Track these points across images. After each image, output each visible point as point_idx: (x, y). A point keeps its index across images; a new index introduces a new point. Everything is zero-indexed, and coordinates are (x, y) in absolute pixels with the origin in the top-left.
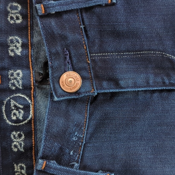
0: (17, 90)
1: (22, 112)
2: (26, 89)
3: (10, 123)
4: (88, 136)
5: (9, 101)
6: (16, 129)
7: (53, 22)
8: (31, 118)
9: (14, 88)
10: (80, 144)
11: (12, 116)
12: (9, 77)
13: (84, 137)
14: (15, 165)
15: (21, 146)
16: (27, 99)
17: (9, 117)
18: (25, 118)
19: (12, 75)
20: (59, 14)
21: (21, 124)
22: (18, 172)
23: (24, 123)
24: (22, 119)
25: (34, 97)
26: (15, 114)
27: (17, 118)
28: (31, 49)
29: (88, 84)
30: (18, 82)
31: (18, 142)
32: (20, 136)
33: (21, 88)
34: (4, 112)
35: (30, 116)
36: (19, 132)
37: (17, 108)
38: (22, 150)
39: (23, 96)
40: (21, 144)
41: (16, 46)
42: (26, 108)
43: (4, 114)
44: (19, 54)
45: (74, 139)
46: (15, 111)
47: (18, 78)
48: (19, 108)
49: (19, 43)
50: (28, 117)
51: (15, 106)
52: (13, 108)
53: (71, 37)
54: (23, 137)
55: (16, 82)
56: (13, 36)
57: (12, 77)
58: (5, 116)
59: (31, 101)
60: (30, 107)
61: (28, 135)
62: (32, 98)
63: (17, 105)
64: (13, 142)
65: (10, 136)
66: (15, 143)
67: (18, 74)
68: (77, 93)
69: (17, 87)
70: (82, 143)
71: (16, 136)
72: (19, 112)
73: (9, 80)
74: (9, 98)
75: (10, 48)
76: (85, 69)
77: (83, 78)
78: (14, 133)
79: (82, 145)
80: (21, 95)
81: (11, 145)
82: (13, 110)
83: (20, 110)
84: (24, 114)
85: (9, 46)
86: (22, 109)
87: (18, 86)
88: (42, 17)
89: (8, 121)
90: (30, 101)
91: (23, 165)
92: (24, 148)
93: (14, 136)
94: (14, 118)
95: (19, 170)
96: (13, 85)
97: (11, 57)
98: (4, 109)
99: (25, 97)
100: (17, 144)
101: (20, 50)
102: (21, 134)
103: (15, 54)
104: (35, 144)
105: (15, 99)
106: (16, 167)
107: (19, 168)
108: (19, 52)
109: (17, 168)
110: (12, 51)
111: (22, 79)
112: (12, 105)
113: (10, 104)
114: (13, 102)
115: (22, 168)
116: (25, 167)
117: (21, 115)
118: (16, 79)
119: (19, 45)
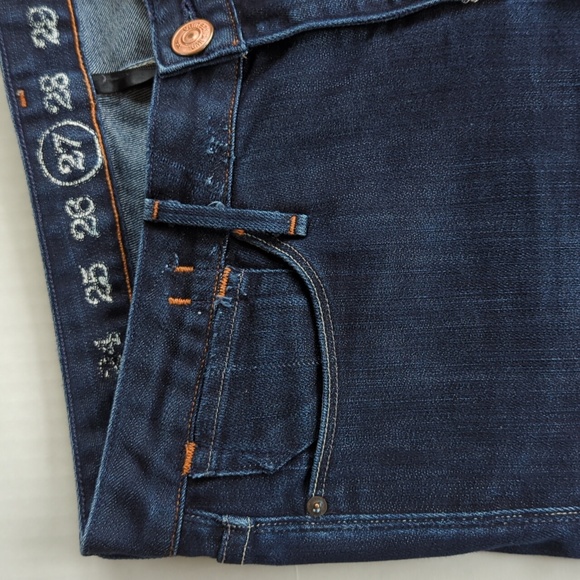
0: (63, 113)
1: (81, 154)
2: (81, 108)
3: (59, 183)
4: (241, 143)
5: (50, 137)
6: (74, 192)
8: (103, 165)
9: (55, 110)
10: (226, 161)
11: (61, 168)
12: (43, 87)
13: (230, 146)
14: (83, 271)
15: (90, 225)
16: (86, 128)
17: (54, 171)
18: (89, 166)
19: (48, 83)
21: (83, 179)
22: (92, 284)
23: (88, 176)
24: (82, 168)
25: (98, 122)
26: (65, 163)
27: (71, 168)
28: (78, 31)
30: (62, 94)
31: (84, 219)
32: (84, 206)
33: (69, 107)
34: (42, 163)
35: (100, 161)
36: (81, 199)
38: (95, 233)
39: (75, 124)
40: (89, 222)
41: (46, 27)
42: (88, 146)
43: (44, 167)
44: (56, 42)
45: (210, 151)
46: (64, 157)
47: (62, 87)
48: (73, 148)
49: (51, 19)
50: (95, 164)
51: (64, 145)
52: (61, 151)
54: (92, 207)
55: (58, 97)
56: (37, 6)
57: (48, 89)
58: (46, 171)
59: (95, 131)
60: (94, 142)
62: (96, 125)
63: (68, 141)
64: (73, 220)
65: (64, 209)
66: (77, 222)
67: (60, 81)
69: (61, 107)
70: (229, 158)
71: (77, 207)
72: (75, 157)
73: (43, 94)
74: (48, 132)
75: (35, 32)
76: (219, 9)
77: (216, 27)
78: (72, 202)
79: (229, 162)
80: (71, 123)
81: (70, 228)
82: (59, 155)
83: (76, 152)
84: (86, 159)
85: (32, 29)
86: (79, 149)
87: (62, 103)
89: (53, 179)
90: (92, 132)
91: (100, 266)
92: (98, 228)
93: (73, 209)
94: (66, 170)
95: (94, 280)
96: (54, 102)
97: (39, 49)
98: (41, 157)
99: (81, 125)
100: (83, 222)
101: (56, 33)
102: (86, 201)
103: (48, 43)
104: (120, 218)
105: (61, 131)
106: (85, 276)
107: (92, 274)
108: (54, 38)
109: (87, 276)
110: (40, 37)
111: (70, 87)
112: (57, 145)
113: (53, 143)
114: (57, 139)
115: (98, 273)
116: (105, 268)
117: (80, 161)
118: (57, 90)
119: (52, 25)
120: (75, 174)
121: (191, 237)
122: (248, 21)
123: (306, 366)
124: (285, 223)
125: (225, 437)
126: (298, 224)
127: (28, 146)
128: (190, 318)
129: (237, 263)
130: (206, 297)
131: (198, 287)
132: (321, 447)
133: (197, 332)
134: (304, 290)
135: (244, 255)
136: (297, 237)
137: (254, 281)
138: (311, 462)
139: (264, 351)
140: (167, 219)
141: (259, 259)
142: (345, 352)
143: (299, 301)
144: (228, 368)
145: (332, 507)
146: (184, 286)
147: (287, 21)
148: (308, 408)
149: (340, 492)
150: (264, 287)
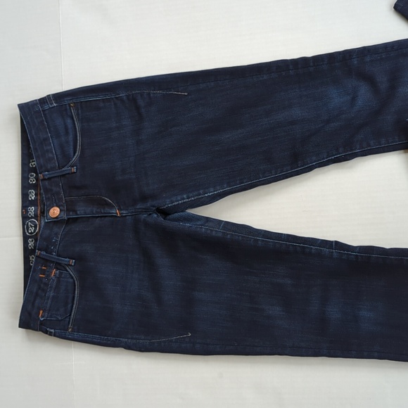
0: (32, 217)
2: (36, 217)
3: (28, 234)
5: (28, 223)
6: (31, 237)
7: (47, 183)
8: (38, 232)
9: (30, 216)
10: (57, 243)
11: (29, 231)
12: (28, 210)
14: (30, 257)
15: (32, 246)
18: (35, 231)
19: (30, 209)
20: (49, 179)
21: (33, 234)
24: (33, 232)
27: (31, 231)
29: (62, 213)
30: (32, 213)
31: (31, 244)
34: (26, 229)
36: (32, 239)
37: (32, 227)
41: (32, 195)
42: (35, 227)
44: (34, 199)
45: (54, 241)
47: (32, 211)
49: (33, 193)
50: (36, 231)
51: (31, 225)
52: (30, 227)
53: (55, 189)
54: (34, 241)
56: (31, 190)
57: (30, 211)
58: (26, 231)
60: (37, 226)
61: (36, 240)
62: (39, 221)
64: (29, 244)
65: (28, 241)
67: (32, 209)
68: (57, 218)
71: (31, 241)
72: (32, 229)
73: (28, 212)
74: (28, 221)
75: (30, 196)
76: (62, 205)
77: (61, 210)
78: (30, 239)
80: (33, 220)
81: (29, 246)
84: (34, 229)
86: (34, 227)
87: (32, 215)
88: (42, 180)
90: (37, 223)
92: (34, 247)
96: (30, 214)
97: (30, 200)
98: (26, 227)
99: (35, 221)
101: (34, 197)
103: (32, 199)
105: (30, 222)
107: (32, 258)
111: (34, 211)
113: (28, 225)
114: (29, 223)
120: (31, 233)
121: (46, 261)
122: (68, 210)
123: (71, 296)
124: (69, 261)
125: (50, 310)
126: (72, 262)
127: (24, 224)
128: (44, 280)
129: (57, 269)
130: (49, 275)
131: (47, 273)
132: (72, 316)
133: (45, 284)
134: (72, 278)
135: (59, 267)
136: (71, 265)
137: (61, 273)
138: (70, 319)
139: (61, 291)
140: (41, 256)
141: (63, 269)
142: (80, 294)
143: (71, 280)
144: (52, 294)
145: (73, 331)
146: (43, 272)
147: (77, 214)
148: (70, 306)
149: (76, 328)
150: (63, 276)
